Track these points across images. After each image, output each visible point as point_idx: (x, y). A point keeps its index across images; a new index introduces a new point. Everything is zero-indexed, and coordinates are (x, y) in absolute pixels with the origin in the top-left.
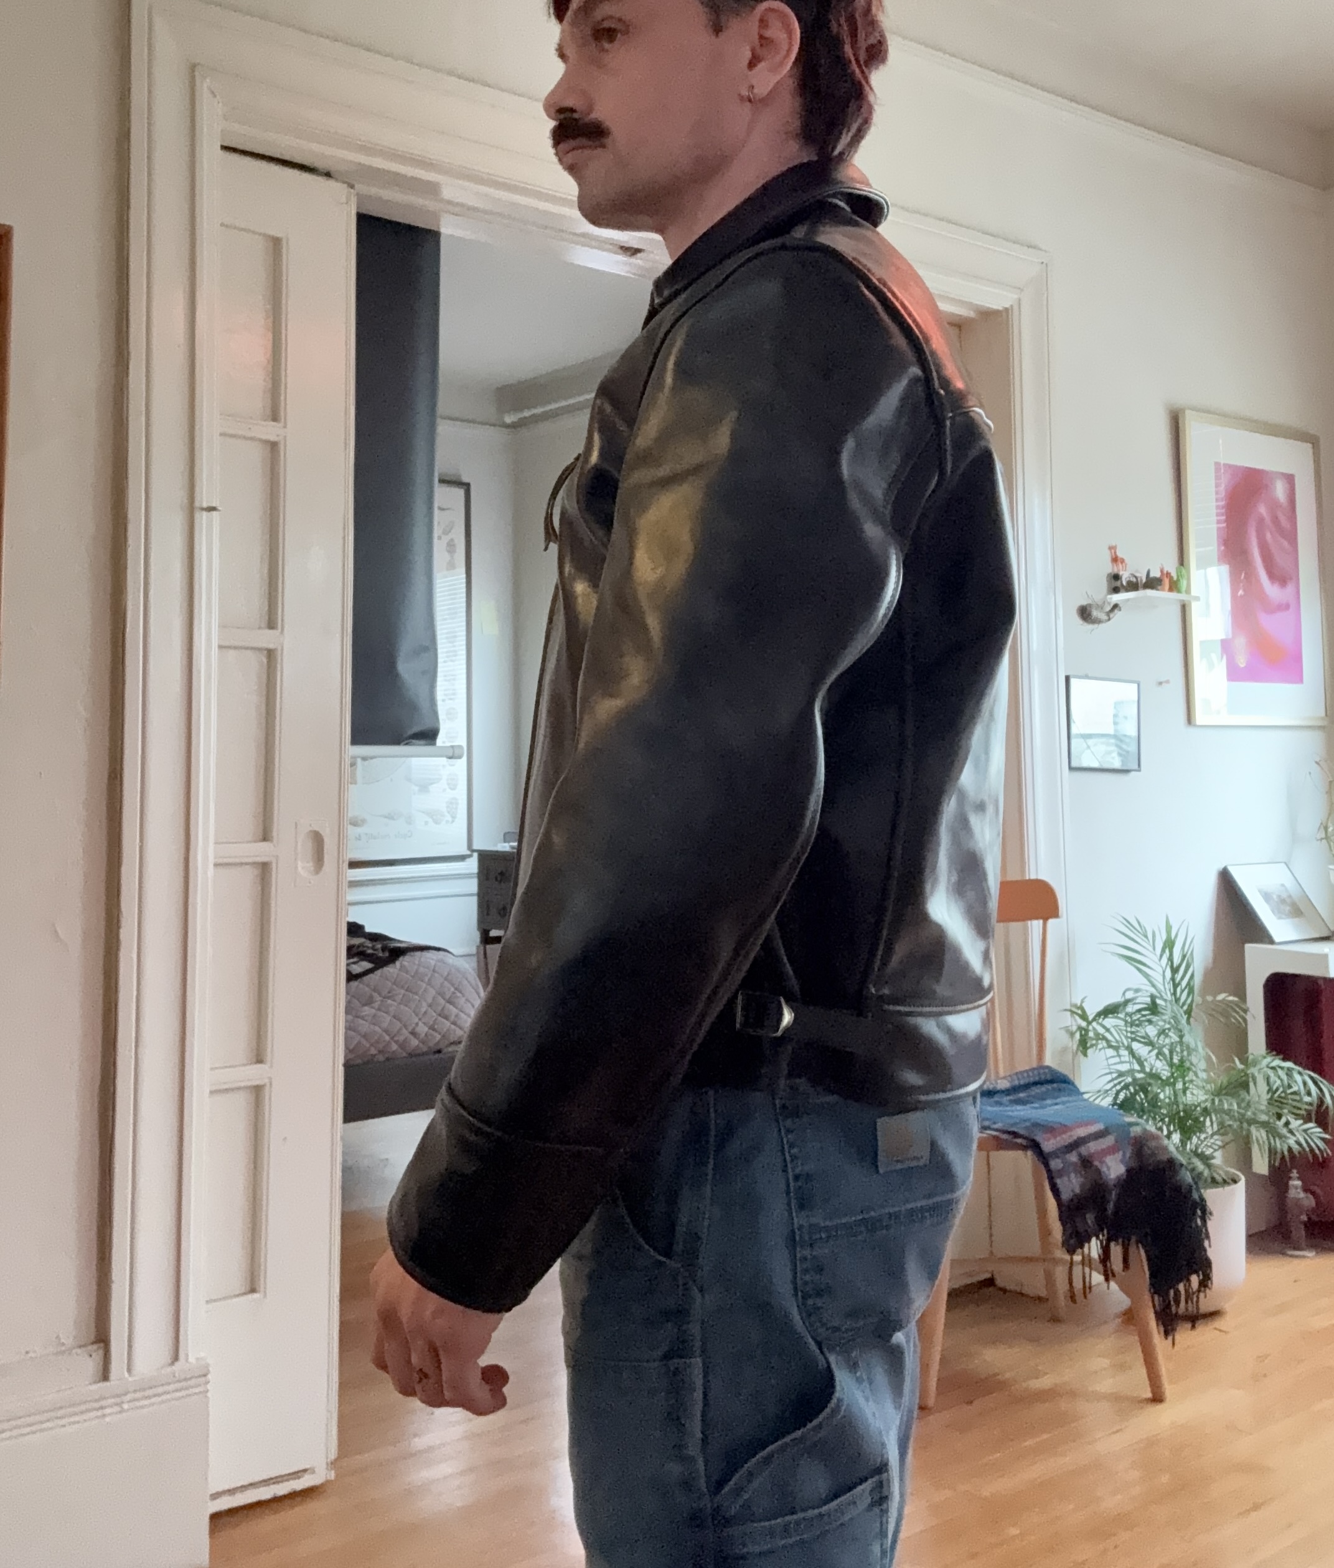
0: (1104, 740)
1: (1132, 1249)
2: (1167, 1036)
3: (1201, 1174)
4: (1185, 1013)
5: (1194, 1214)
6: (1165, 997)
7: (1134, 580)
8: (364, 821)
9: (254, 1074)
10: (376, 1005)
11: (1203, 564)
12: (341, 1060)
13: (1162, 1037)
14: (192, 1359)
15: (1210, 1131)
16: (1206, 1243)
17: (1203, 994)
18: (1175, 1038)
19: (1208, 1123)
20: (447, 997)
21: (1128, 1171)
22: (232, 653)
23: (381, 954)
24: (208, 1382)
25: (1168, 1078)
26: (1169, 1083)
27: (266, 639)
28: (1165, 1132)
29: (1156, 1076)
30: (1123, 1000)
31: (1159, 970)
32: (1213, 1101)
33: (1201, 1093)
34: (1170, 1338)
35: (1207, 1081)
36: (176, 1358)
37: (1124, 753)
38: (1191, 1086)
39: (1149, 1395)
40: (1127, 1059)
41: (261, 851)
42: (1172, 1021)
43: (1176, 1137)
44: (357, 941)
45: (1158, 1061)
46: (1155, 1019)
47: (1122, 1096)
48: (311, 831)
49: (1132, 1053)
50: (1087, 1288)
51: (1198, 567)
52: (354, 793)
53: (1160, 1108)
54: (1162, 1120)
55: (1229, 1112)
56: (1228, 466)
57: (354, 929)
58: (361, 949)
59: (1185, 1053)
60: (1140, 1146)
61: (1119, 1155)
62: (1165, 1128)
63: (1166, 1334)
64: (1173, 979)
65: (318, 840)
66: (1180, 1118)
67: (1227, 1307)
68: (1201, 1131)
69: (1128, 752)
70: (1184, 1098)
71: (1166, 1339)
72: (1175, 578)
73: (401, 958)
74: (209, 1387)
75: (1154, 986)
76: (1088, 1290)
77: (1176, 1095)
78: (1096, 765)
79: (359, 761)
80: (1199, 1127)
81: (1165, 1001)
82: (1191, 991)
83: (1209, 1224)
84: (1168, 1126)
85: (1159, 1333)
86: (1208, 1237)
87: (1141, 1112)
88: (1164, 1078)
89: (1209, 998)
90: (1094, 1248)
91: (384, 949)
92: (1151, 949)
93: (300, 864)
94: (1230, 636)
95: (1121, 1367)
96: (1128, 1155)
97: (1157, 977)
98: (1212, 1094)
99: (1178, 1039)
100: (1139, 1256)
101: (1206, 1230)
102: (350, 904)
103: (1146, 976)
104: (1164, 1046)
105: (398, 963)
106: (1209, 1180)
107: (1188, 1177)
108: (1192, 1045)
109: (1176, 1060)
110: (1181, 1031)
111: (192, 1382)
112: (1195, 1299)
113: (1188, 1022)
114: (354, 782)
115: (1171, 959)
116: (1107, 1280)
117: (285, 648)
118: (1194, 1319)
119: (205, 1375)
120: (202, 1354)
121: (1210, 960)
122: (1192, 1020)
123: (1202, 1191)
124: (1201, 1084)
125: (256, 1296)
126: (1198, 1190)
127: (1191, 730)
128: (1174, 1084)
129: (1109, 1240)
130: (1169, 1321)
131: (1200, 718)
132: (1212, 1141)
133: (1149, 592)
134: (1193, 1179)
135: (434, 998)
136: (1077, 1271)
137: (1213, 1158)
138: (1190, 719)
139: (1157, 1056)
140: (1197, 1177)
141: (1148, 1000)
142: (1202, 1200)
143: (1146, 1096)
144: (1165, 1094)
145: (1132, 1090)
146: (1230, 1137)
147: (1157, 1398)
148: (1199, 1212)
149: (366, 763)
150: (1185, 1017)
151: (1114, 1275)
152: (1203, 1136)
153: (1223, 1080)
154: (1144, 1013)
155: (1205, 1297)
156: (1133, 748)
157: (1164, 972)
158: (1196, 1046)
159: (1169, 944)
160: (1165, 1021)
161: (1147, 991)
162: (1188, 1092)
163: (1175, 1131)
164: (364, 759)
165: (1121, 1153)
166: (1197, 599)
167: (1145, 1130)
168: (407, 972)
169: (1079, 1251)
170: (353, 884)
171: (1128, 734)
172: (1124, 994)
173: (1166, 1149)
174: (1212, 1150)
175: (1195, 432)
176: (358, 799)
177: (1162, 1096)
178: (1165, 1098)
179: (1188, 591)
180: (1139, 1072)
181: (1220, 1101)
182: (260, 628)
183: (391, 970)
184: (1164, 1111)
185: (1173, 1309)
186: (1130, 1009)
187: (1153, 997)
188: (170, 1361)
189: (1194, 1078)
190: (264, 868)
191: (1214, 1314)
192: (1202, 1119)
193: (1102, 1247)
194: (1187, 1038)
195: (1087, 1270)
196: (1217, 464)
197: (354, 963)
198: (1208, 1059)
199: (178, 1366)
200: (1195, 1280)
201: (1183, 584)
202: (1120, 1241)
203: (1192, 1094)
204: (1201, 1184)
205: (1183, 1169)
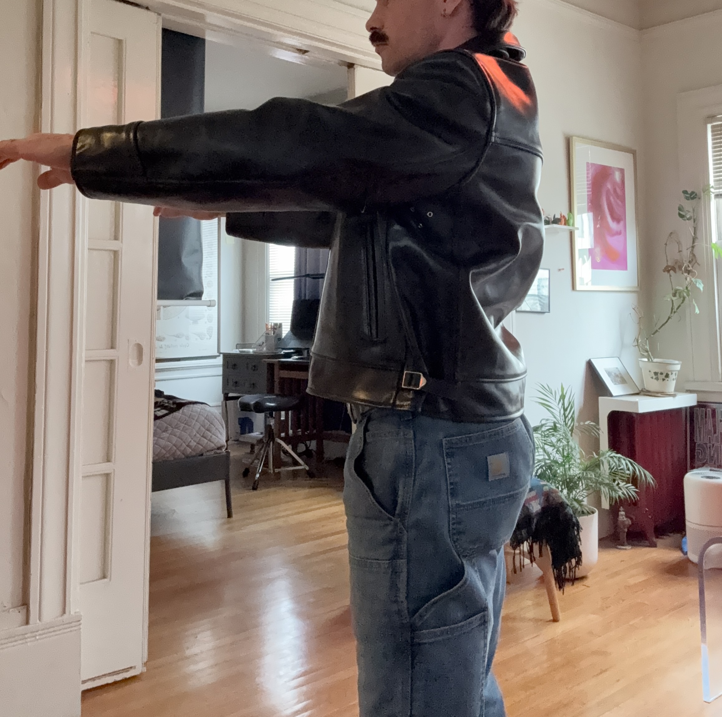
0: (533, 297)
1: (543, 547)
2: (561, 442)
3: (577, 509)
4: (570, 431)
5: (573, 528)
6: (560, 423)
7: (548, 219)
8: (164, 338)
9: (105, 468)
10: (170, 432)
11: (581, 212)
12: (151, 460)
13: (559, 442)
14: (72, 613)
15: (581, 488)
16: (579, 543)
17: (579, 422)
18: (565, 443)
19: (580, 484)
20: (206, 427)
21: (543, 508)
22: (95, 253)
23: (172, 406)
24: (80, 624)
25: (562, 463)
26: (562, 465)
27: (114, 245)
28: (560, 489)
29: (556, 462)
30: (540, 424)
31: (557, 410)
32: (583, 473)
33: (577, 469)
34: (562, 590)
35: (580, 464)
36: (64, 612)
37: (542, 304)
38: (572, 466)
39: (552, 618)
40: (542, 453)
41: (110, 354)
42: (564, 434)
43: (565, 491)
44: (160, 400)
45: (557, 454)
46: (555, 434)
47: (539, 471)
48: (136, 344)
49: (545, 451)
50: (522, 566)
51: (578, 214)
52: (159, 324)
53: (558, 477)
54: (559, 483)
55: (590, 479)
56: (593, 165)
57: (158, 394)
58: (162, 403)
59: (570, 450)
60: (548, 496)
61: (538, 501)
62: (560, 487)
63: (560, 587)
64: (564, 414)
65: (140, 349)
66: (567, 482)
67: (589, 574)
68: (577, 488)
69: (544, 303)
70: (569, 472)
71: (560, 590)
72: (567, 219)
73: (183, 408)
74: (81, 626)
75: (555, 417)
76: (522, 567)
77: (565, 471)
78: (528, 309)
79: (162, 307)
80: (576, 486)
81: (560, 424)
82: (573, 420)
83: (581, 534)
84: (561, 486)
85: (556, 587)
86: (580, 540)
87: (549, 479)
88: (560, 462)
89: (582, 423)
90: (525, 546)
91: (174, 403)
92: (554, 399)
93: (130, 360)
94: (593, 247)
95: (538, 605)
96: (542, 500)
97: (557, 413)
98: (583, 470)
99: (566, 444)
100: (548, 550)
101: (579, 537)
102: (156, 381)
103: (552, 413)
104: (560, 447)
105: (181, 411)
106: (581, 512)
107: (571, 512)
108: (573, 446)
109: (565, 454)
110: (568, 439)
111: (73, 624)
112: (574, 571)
113: (571, 435)
114: (159, 319)
115: (563, 404)
116: (532, 562)
117: (123, 250)
118: (574, 580)
119: (79, 621)
120: (78, 610)
121: (582, 405)
122: (573, 434)
123: (577, 518)
124: (577, 465)
125: (106, 580)
126: (575, 517)
127: (574, 292)
128: (564, 466)
129: (532, 543)
130: (561, 582)
131: (578, 287)
132: (582, 493)
133: (555, 226)
134: (573, 512)
135: (199, 428)
136: (517, 557)
137: (583, 501)
138: (573, 287)
139: (557, 451)
140: (575, 511)
141: (552, 424)
142: (578, 522)
143: (551, 471)
144: (560, 471)
145: (544, 468)
146: (591, 491)
147: (555, 620)
148: (576, 528)
149: (165, 309)
150: (570, 433)
151: (535, 560)
152: (578, 491)
153: (587, 463)
154: (550, 431)
155: (579, 569)
156: (546, 301)
157: (560, 411)
158: (575, 447)
159: (563, 397)
160: (560, 435)
161: (552, 420)
162: (571, 469)
163: (565, 488)
164: (164, 307)
165: (539, 500)
166: (578, 229)
167: (550, 489)
168: (186, 415)
169: (518, 548)
170: (158, 371)
171: (544, 294)
172: (541, 422)
173: (560, 497)
174: (582, 498)
175: (578, 148)
176: (160, 327)
177: (558, 471)
178: (560, 472)
179: (573, 225)
180: (548, 460)
181: (586, 473)
182: (110, 239)
183: (177, 414)
184: (560, 479)
185: (563, 575)
186: (544, 429)
187: (555, 423)
188: (61, 614)
189: (574, 462)
190: (112, 362)
191: (583, 578)
192: (577, 482)
193: (529, 546)
194: (571, 443)
195: (522, 557)
196: (588, 163)
197: (159, 411)
198: (581, 453)
199: (65, 616)
200: (574, 561)
201: (571, 221)
202: (538, 543)
203: (573, 470)
204: (577, 515)
205: (568, 507)
